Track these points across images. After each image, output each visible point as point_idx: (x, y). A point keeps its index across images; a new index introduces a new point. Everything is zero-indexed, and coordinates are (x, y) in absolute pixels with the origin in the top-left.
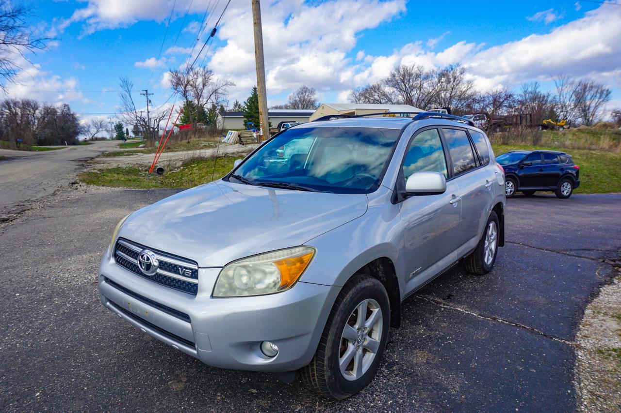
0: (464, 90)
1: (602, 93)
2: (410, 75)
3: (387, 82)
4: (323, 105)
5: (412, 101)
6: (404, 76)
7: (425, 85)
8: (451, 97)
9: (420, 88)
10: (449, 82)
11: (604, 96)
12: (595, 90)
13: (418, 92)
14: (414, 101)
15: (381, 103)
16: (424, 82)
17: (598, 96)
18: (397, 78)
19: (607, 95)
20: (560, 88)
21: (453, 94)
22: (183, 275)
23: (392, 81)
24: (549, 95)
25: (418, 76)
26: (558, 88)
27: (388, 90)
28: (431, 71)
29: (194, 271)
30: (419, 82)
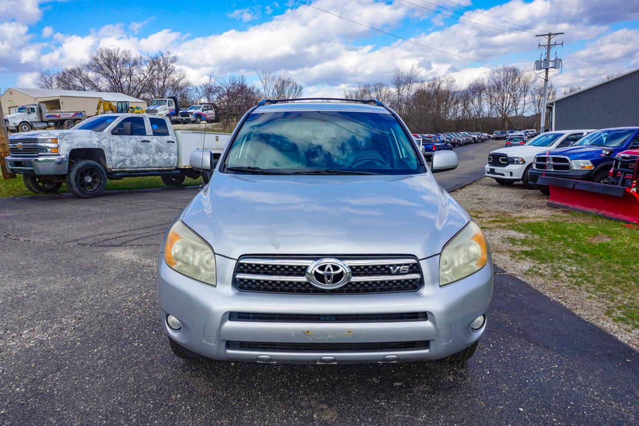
0: (177, 79)
1: (296, 88)
2: (116, 60)
3: (89, 67)
4: (11, 90)
5: (122, 88)
6: (109, 61)
7: (135, 71)
8: (164, 86)
9: (130, 74)
10: (160, 70)
11: (298, 91)
12: (291, 85)
13: (128, 79)
14: (125, 89)
15: (85, 90)
16: (134, 68)
17: (294, 91)
18: (101, 62)
19: (300, 91)
20: (264, 81)
21: (166, 83)
22: (398, 273)
23: (94, 65)
24: (254, 88)
25: (125, 62)
26: (262, 82)
27: (91, 75)
28: (139, 57)
29: (411, 265)
30: (128, 67)
